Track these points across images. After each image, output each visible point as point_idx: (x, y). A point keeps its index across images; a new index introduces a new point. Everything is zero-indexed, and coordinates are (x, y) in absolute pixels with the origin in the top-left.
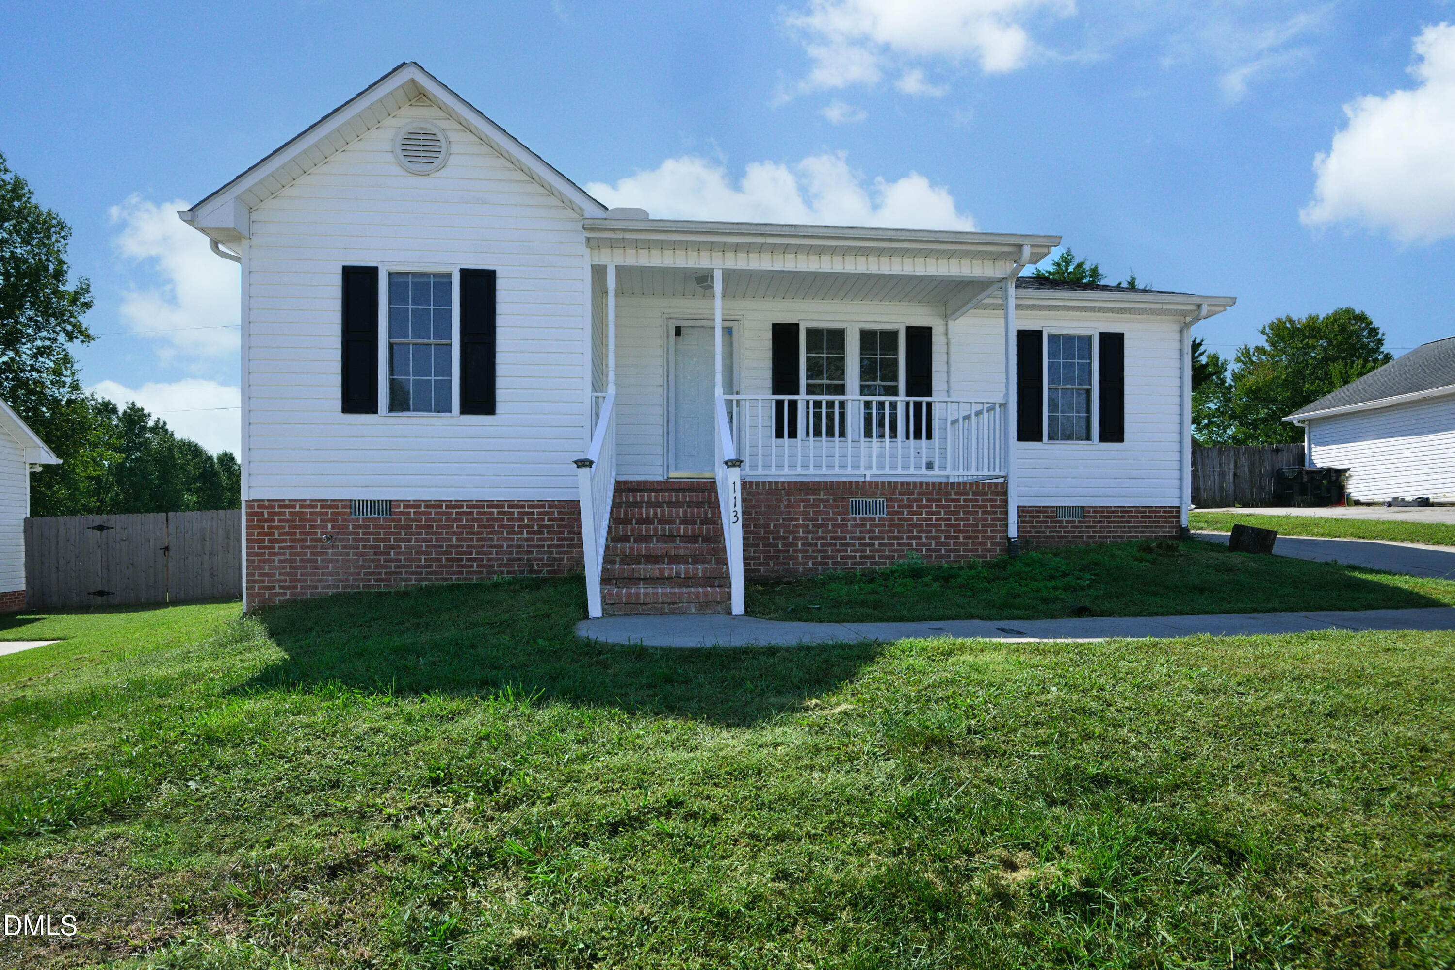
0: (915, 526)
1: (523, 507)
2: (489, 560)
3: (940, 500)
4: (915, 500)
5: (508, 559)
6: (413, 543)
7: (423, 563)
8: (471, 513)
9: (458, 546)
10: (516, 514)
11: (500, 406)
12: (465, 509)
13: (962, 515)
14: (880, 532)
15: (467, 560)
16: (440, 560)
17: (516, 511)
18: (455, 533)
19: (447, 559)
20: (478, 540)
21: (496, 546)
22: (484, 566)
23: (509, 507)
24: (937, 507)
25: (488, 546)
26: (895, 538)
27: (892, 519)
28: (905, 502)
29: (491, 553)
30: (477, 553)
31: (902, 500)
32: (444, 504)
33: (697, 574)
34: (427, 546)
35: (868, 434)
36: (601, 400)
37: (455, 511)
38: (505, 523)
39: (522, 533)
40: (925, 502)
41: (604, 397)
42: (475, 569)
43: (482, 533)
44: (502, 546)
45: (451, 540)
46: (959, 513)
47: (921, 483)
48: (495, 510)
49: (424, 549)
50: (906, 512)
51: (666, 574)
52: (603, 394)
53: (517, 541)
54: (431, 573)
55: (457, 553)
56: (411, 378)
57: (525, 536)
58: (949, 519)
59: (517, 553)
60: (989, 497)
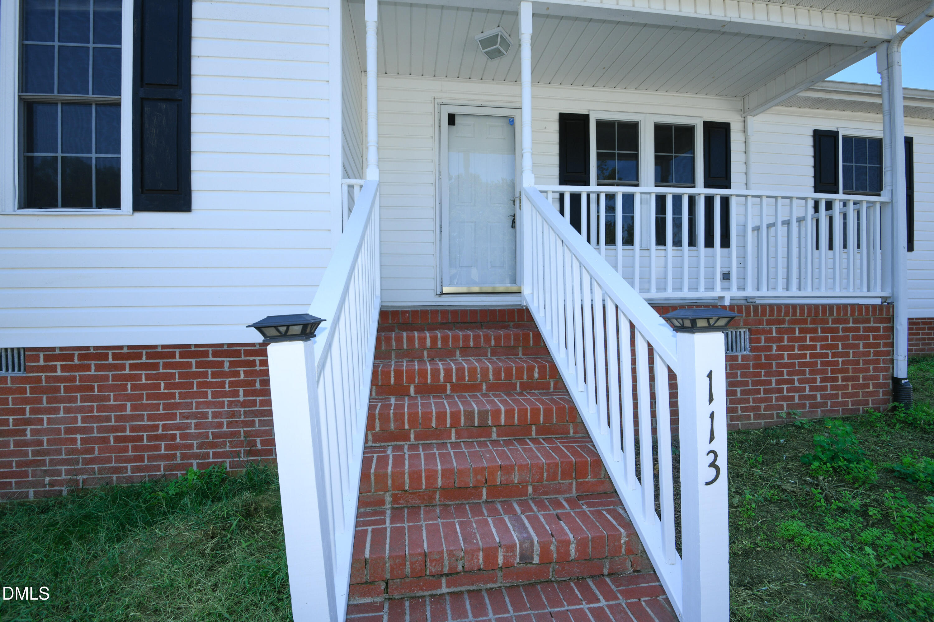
0: (786, 365)
1: (237, 353)
2: (184, 437)
3: (815, 331)
4: (787, 331)
5: (215, 436)
6: (61, 415)
7: (79, 445)
8: (155, 366)
9: (132, 418)
10: (227, 365)
11: (197, 199)
12: (144, 360)
13: (840, 350)
14: (743, 375)
15: (150, 438)
16: (106, 440)
17: (227, 361)
18: (129, 398)
19: (117, 439)
20: (166, 406)
21: (195, 416)
22: (176, 447)
23: (215, 354)
24: (812, 339)
25: (183, 417)
26: (762, 383)
27: (758, 358)
28: (774, 334)
29: (188, 427)
30: (165, 427)
31: (770, 331)
32: (110, 353)
33: (568, 553)
34: (84, 420)
35: (661, 240)
36: (357, 189)
37: (127, 363)
38: (210, 379)
39: (237, 394)
40: (797, 334)
41: (361, 186)
42: (163, 452)
43: (173, 396)
44: (205, 415)
45: (123, 408)
46: (837, 347)
47: (794, 306)
48: (193, 361)
49: (80, 424)
50: (774, 348)
51: (500, 561)
52: (360, 182)
53: (229, 406)
54: (92, 461)
55: (133, 429)
56: (59, 155)
57: (241, 398)
58: (826, 356)
59: (229, 425)
60: (872, 324)
